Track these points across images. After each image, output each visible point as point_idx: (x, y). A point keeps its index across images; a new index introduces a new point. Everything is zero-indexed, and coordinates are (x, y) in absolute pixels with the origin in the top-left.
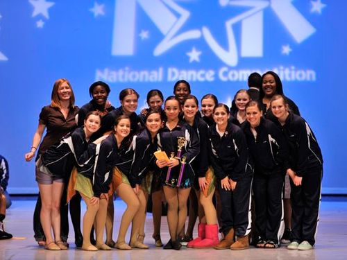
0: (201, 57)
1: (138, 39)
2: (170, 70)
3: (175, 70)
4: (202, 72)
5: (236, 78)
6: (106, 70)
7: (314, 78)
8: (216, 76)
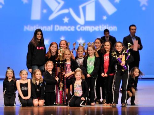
0: (69, 21)
1: (42, 13)
2: (56, 26)
3: (58, 26)
4: (69, 27)
5: (83, 30)
6: (29, 26)
7: (116, 30)
8: (75, 29)
